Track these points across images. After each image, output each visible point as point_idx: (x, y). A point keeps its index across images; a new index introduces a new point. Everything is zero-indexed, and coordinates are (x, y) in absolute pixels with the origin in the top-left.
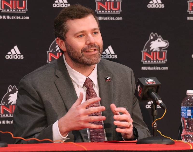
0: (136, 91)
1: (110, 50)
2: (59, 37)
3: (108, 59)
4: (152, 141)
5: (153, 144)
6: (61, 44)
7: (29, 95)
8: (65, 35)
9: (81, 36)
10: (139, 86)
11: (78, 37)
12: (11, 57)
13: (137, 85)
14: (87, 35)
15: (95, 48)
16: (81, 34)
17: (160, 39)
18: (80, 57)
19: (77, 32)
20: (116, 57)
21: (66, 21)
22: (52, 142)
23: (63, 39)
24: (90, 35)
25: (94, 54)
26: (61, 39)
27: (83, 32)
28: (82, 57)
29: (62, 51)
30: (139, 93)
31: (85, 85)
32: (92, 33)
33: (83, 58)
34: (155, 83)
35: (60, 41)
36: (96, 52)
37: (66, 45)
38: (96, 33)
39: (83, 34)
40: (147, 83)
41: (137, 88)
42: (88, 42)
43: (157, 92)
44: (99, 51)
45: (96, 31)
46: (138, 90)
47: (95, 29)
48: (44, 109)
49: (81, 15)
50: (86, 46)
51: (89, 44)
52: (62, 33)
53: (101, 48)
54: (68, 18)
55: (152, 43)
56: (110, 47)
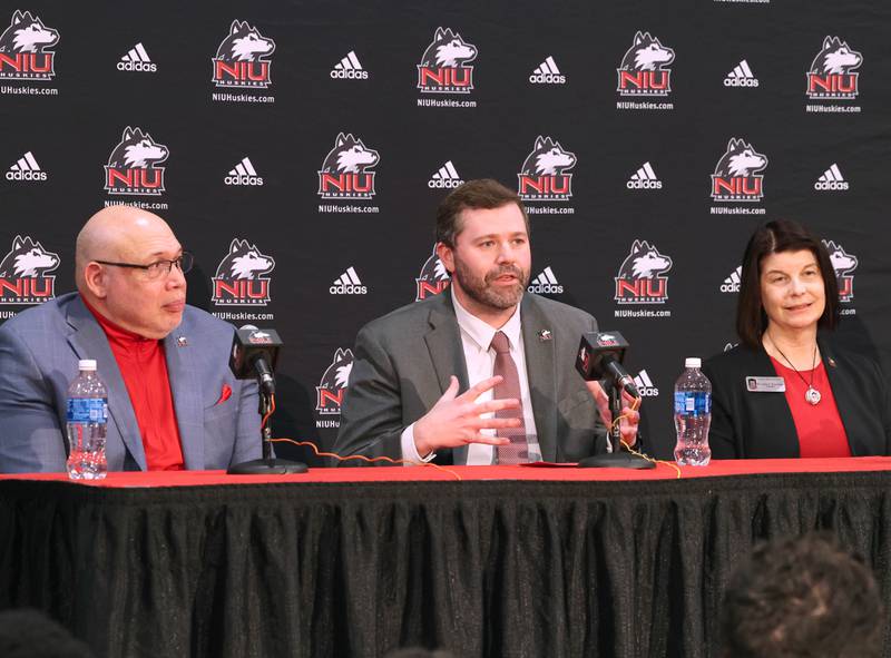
0: (579, 359)
1: (548, 276)
2: (443, 242)
3: (544, 295)
4: (609, 461)
5: (610, 469)
6: (446, 255)
7: (373, 362)
8: (455, 238)
9: (488, 244)
10: (584, 350)
11: (481, 245)
12: (340, 290)
13: (581, 348)
14: (499, 242)
15: (513, 273)
16: (488, 240)
17: (653, 254)
18: (481, 289)
19: (480, 234)
20: (560, 290)
21: (460, 211)
22: (401, 464)
23: (452, 247)
24: (506, 244)
25: (511, 286)
26: (447, 246)
27: (492, 236)
28: (484, 289)
29: (449, 273)
30: (584, 363)
31: (492, 345)
32: (511, 241)
33: (488, 291)
34: (616, 344)
35: (445, 249)
36: (515, 281)
37: (456, 261)
38: (519, 241)
39: (491, 241)
40: (600, 344)
41: (580, 353)
42: (501, 260)
43: (621, 362)
44: (521, 281)
45: (521, 237)
46: (583, 357)
47: (518, 234)
48: (398, 393)
49: (491, 202)
50: (497, 267)
51: (504, 263)
52: (450, 236)
53: (526, 275)
54: (465, 205)
55: (636, 260)
56: (548, 271)
